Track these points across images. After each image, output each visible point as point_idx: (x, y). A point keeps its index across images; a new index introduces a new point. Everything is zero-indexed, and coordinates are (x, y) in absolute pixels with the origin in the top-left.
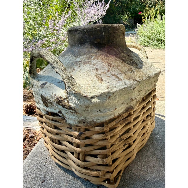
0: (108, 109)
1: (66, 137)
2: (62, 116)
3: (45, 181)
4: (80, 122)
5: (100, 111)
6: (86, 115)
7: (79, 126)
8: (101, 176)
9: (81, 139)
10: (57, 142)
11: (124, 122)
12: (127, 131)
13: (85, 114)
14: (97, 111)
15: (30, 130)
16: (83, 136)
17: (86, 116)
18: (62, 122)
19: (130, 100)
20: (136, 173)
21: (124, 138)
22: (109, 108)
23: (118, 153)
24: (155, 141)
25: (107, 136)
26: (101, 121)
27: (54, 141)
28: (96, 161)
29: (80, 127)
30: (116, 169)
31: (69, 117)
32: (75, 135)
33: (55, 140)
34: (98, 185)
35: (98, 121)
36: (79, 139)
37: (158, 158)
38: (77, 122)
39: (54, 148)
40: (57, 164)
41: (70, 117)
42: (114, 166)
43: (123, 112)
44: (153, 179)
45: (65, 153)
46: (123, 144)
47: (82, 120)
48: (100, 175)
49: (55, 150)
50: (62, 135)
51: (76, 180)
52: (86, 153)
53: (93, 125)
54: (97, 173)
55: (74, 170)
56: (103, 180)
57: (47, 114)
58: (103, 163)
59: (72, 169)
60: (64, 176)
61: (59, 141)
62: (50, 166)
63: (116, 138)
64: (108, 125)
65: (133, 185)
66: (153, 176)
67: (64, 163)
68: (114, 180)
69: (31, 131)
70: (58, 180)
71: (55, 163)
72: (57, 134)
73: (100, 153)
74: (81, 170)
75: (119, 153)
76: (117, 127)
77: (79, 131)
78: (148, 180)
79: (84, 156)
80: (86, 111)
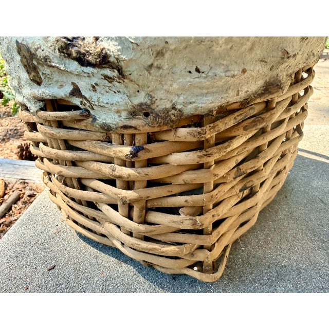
0: (223, 67)
1: (95, 168)
2: (82, 103)
3: (55, 266)
4: (133, 114)
5: (198, 70)
6: (152, 85)
7: (131, 127)
8: (186, 255)
9: (136, 165)
10: (75, 184)
11: (254, 124)
12: (255, 154)
13: (152, 80)
14: (190, 72)
15: (27, 183)
16: (143, 156)
17: (152, 91)
18: (82, 125)
19: (280, 54)
20: (257, 252)
21: (246, 170)
22: (225, 62)
23: (227, 205)
24: (291, 194)
25: (209, 156)
26: (196, 109)
27: (68, 181)
28: (174, 222)
29: (135, 128)
30: (219, 241)
31: (101, 100)
32: (120, 154)
33: (71, 178)
34: (174, 275)
35: (189, 110)
36: (132, 165)
37: (302, 225)
38: (124, 114)
39: (70, 201)
40: (81, 235)
41: (106, 98)
42: (218, 236)
43: (256, 93)
44: (295, 264)
45: (97, 209)
46: (240, 187)
47: (141, 105)
48: (182, 253)
49: (72, 203)
50: (86, 164)
51: (124, 265)
52: (149, 205)
53: (172, 121)
54: (177, 250)
55: (119, 246)
56: (187, 265)
57: (41, 109)
58: (193, 225)
59: (113, 244)
60: (96, 257)
61: (79, 180)
62: (65, 240)
63: (229, 168)
64: (216, 123)
65: (251, 274)
66: (295, 258)
67: (95, 233)
68: (211, 264)
69: (30, 185)
70: (84, 265)
71: (76, 234)
72: (74, 163)
73: (185, 204)
74: (137, 242)
75: (229, 206)
76: (234, 137)
77: (132, 143)
78: (285, 266)
79: (144, 211)
80: (153, 71)
